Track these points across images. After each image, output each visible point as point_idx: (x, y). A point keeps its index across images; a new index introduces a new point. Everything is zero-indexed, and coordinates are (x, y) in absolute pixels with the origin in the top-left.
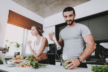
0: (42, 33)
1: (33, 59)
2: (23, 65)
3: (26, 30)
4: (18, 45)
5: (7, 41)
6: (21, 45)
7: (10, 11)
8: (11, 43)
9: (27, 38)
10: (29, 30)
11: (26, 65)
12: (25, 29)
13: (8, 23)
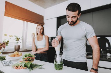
0: (43, 25)
1: (30, 58)
2: (18, 66)
3: (26, 22)
4: (17, 38)
5: (6, 35)
6: (21, 39)
7: (6, 2)
8: (10, 36)
9: (27, 31)
10: (29, 23)
11: (20, 66)
12: (24, 22)
13: (5, 15)
